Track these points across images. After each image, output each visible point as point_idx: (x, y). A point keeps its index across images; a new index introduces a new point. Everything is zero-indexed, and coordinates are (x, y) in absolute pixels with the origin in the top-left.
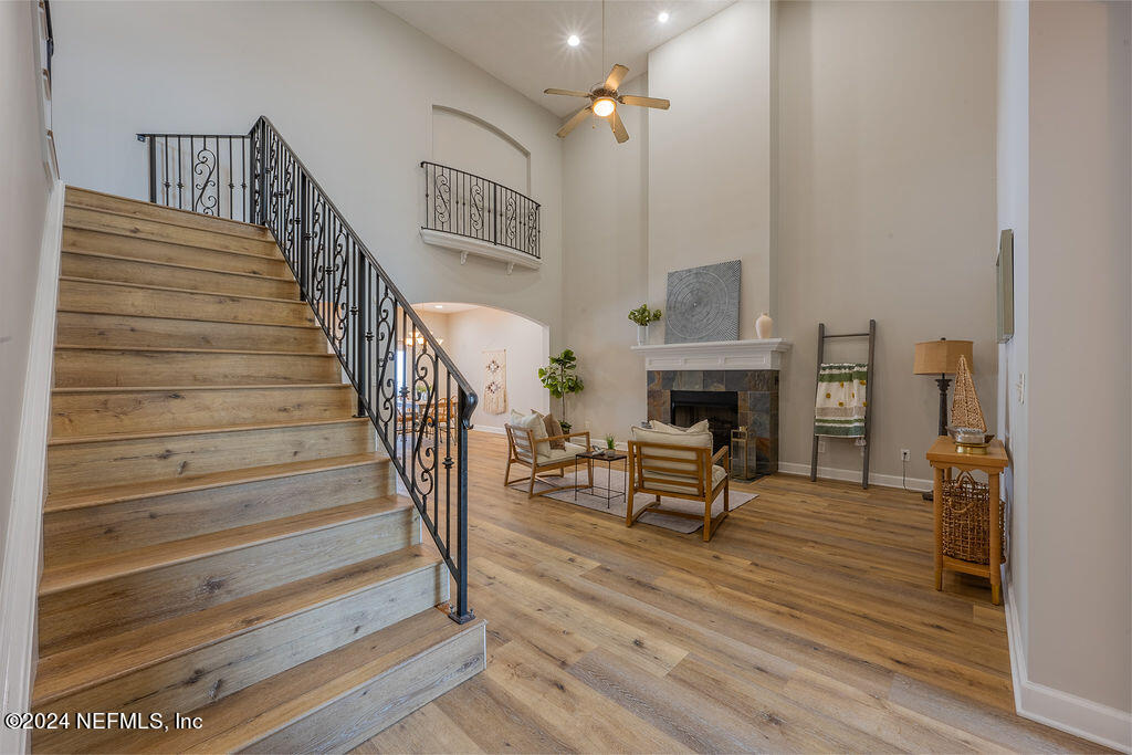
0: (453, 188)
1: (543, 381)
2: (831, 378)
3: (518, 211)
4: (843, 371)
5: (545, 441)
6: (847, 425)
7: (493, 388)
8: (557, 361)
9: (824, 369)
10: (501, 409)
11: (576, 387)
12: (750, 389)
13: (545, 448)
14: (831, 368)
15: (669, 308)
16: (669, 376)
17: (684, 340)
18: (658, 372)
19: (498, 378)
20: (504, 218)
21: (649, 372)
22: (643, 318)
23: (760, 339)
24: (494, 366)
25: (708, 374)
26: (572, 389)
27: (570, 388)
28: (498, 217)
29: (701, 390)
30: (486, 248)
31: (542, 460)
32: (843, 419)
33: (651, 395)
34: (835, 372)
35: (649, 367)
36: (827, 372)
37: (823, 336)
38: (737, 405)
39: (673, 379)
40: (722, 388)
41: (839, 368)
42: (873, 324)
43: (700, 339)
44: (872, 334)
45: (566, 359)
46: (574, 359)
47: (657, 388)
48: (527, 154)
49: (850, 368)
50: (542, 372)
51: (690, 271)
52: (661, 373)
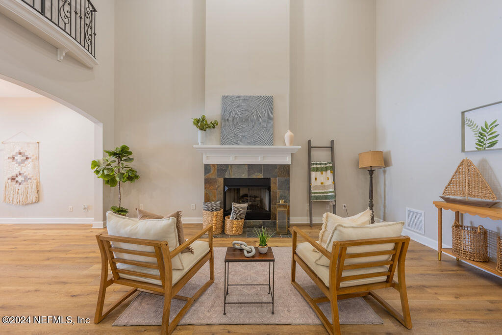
1: (97, 172)
2: (317, 170)
4: (322, 166)
6: (326, 194)
7: (19, 179)
8: (115, 154)
9: (313, 164)
12: (278, 176)
14: (317, 164)
15: (224, 120)
16: (222, 168)
17: (237, 143)
18: (213, 165)
19: (29, 169)
21: (206, 165)
22: (202, 125)
23: (288, 145)
24: (22, 157)
25: (251, 167)
26: (130, 178)
27: (127, 177)
29: (247, 177)
32: (323, 191)
33: (207, 181)
34: (319, 166)
35: (206, 162)
36: (315, 166)
37: (310, 147)
38: (270, 187)
39: (225, 170)
40: (261, 176)
41: (321, 164)
42: (332, 142)
43: (249, 143)
44: (332, 148)
45: (123, 153)
46: (130, 153)
47: (213, 177)
49: (325, 164)
50: (95, 164)
51: (239, 97)
52: (216, 166)
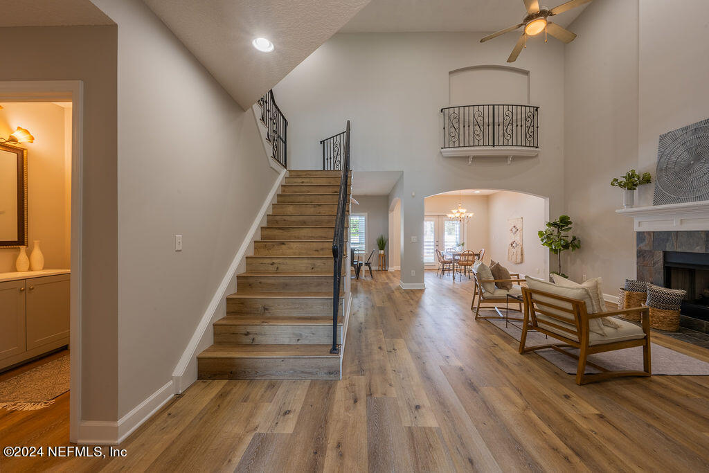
0: (461, 120)
1: (542, 240)
3: (515, 118)
5: (490, 282)
7: (514, 245)
8: (554, 225)
10: (519, 260)
11: (573, 245)
13: (491, 287)
15: (660, 169)
16: (662, 237)
17: (677, 200)
18: (649, 233)
19: (518, 239)
20: (501, 127)
21: (639, 233)
22: (632, 183)
24: (515, 229)
26: (566, 246)
27: (563, 246)
28: (496, 127)
30: (488, 151)
31: (487, 295)
33: (641, 254)
35: (637, 229)
39: (666, 241)
45: (564, 223)
46: (570, 223)
47: (648, 248)
48: (527, 73)
50: (541, 234)
51: (687, 128)
52: (652, 234)
